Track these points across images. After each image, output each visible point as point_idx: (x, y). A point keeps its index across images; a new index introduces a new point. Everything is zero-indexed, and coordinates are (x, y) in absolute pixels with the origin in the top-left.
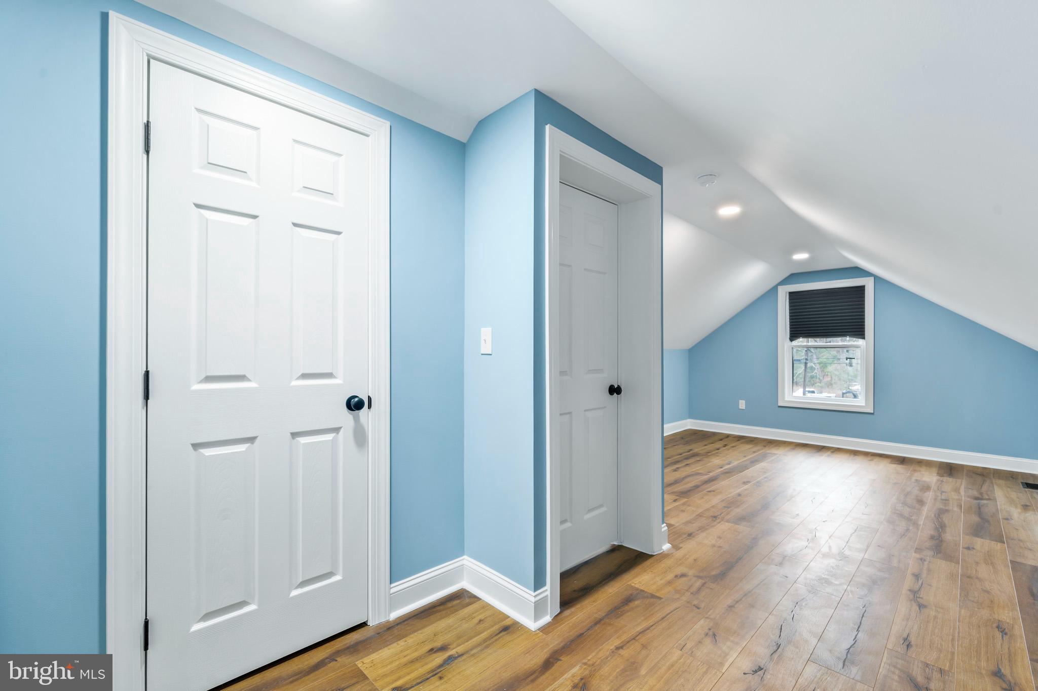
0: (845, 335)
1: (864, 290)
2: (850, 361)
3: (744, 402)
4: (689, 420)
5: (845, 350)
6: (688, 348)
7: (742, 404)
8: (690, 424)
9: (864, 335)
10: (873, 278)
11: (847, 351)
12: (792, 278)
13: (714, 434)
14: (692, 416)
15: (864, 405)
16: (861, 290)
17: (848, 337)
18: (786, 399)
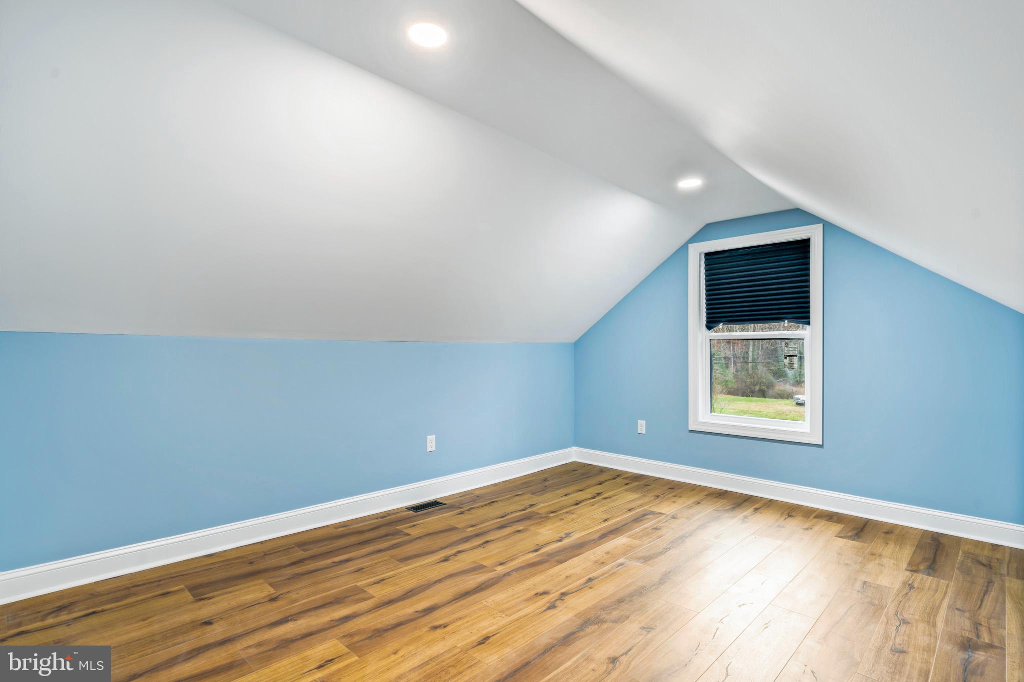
0: (781, 319)
1: (809, 246)
2: (791, 361)
3: (643, 422)
4: (574, 449)
5: (783, 343)
6: (574, 341)
7: (642, 426)
8: (574, 455)
9: (809, 317)
10: (821, 225)
11: (787, 345)
12: (708, 230)
13: (602, 470)
14: (578, 444)
15: (809, 431)
16: (803, 246)
17: (786, 321)
18: (700, 419)
